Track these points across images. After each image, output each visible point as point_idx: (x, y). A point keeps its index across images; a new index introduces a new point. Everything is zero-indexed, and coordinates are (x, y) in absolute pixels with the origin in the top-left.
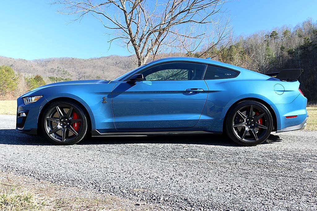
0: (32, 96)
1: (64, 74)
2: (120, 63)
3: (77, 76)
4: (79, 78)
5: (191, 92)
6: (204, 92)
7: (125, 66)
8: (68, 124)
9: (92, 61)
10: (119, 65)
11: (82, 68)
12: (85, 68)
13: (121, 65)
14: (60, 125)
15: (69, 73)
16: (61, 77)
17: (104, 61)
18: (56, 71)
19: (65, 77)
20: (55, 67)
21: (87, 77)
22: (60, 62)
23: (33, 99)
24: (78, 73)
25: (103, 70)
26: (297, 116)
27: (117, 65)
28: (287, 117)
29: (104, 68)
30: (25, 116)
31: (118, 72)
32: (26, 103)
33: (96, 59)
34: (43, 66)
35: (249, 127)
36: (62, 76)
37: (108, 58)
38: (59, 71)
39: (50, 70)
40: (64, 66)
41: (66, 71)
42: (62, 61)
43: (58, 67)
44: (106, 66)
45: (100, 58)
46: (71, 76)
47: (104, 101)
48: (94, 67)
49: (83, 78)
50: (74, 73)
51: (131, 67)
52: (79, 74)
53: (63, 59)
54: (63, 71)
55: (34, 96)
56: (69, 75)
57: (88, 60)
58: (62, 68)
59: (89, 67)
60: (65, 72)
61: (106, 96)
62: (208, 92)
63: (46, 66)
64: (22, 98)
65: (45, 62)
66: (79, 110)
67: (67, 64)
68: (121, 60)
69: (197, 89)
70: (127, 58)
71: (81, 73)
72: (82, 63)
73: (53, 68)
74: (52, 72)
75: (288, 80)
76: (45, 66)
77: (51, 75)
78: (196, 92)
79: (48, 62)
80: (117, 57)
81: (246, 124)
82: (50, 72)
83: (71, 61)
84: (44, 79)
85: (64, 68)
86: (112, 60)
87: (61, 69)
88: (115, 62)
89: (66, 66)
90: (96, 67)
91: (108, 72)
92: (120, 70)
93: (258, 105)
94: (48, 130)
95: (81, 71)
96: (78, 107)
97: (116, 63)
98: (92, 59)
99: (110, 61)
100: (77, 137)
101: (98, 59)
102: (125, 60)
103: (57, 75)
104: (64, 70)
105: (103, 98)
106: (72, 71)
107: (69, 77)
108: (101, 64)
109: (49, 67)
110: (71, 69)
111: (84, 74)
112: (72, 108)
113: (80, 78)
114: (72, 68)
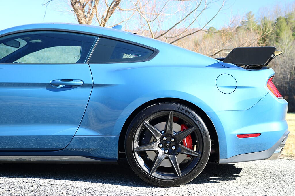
5: (61, 86)
6: (84, 85)
26: (261, 134)
28: (240, 136)
35: (167, 151)
62: (93, 85)
69: (71, 80)
75: (250, 68)
78: (71, 87)
81: (161, 146)
93: (183, 112)
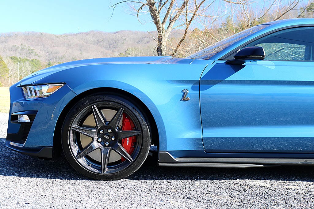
0: (41, 84)
1: (29, 54)
2: (102, 42)
3: (46, 56)
4: (49, 59)
7: (110, 45)
8: (113, 139)
9: (66, 38)
10: (101, 43)
11: (54, 47)
12: (57, 46)
13: (105, 44)
14: (97, 140)
15: (36, 52)
16: (25, 57)
17: (82, 38)
18: (19, 49)
19: (31, 57)
20: (18, 45)
21: (59, 58)
22: (25, 38)
23: (46, 90)
24: (47, 53)
25: (80, 50)
27: (99, 44)
29: (82, 47)
30: (29, 121)
31: (100, 53)
32: (28, 96)
33: (71, 35)
34: (2, 42)
36: (27, 57)
37: (87, 34)
38: (23, 49)
39: (12, 48)
40: (29, 43)
41: (33, 50)
42: (28, 37)
43: (22, 45)
44: (85, 44)
45: (77, 34)
46: (39, 57)
47: (184, 98)
48: (69, 46)
49: (55, 59)
50: (42, 53)
51: (117, 47)
52: (49, 54)
53: (29, 33)
54: (29, 50)
55: (45, 84)
56: (35, 55)
57: (61, 36)
58: (26, 45)
59: (62, 45)
60: (30, 51)
61: (188, 87)
63: (6, 42)
64: (20, 86)
65: (5, 37)
66: (137, 114)
67: (33, 41)
68: (104, 37)
70: (112, 35)
71: (52, 52)
72: (53, 40)
73: (15, 46)
74: (13, 51)
76: (4, 43)
77: (13, 54)
79: (9, 37)
80: (100, 33)
82: (11, 51)
83: (39, 37)
84: (4, 59)
85: (30, 46)
86: (93, 37)
87: (25, 48)
88: (96, 40)
89: (32, 43)
90: (72, 46)
91: (87, 53)
92: (102, 50)
94: (75, 150)
95: (51, 50)
96: (134, 108)
97: (98, 40)
98: (67, 35)
99: (90, 38)
100: (130, 166)
101: (74, 35)
102: (110, 38)
103: (20, 54)
104: (30, 48)
105: (182, 91)
106: (41, 50)
107: (36, 57)
108: (79, 42)
109: (10, 44)
110: (39, 47)
111: (56, 55)
112: (122, 110)
113: (51, 60)
114: (40, 45)
